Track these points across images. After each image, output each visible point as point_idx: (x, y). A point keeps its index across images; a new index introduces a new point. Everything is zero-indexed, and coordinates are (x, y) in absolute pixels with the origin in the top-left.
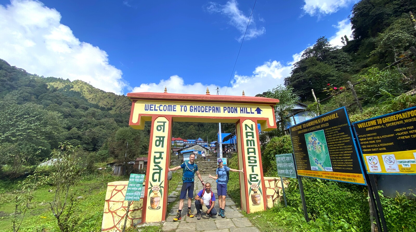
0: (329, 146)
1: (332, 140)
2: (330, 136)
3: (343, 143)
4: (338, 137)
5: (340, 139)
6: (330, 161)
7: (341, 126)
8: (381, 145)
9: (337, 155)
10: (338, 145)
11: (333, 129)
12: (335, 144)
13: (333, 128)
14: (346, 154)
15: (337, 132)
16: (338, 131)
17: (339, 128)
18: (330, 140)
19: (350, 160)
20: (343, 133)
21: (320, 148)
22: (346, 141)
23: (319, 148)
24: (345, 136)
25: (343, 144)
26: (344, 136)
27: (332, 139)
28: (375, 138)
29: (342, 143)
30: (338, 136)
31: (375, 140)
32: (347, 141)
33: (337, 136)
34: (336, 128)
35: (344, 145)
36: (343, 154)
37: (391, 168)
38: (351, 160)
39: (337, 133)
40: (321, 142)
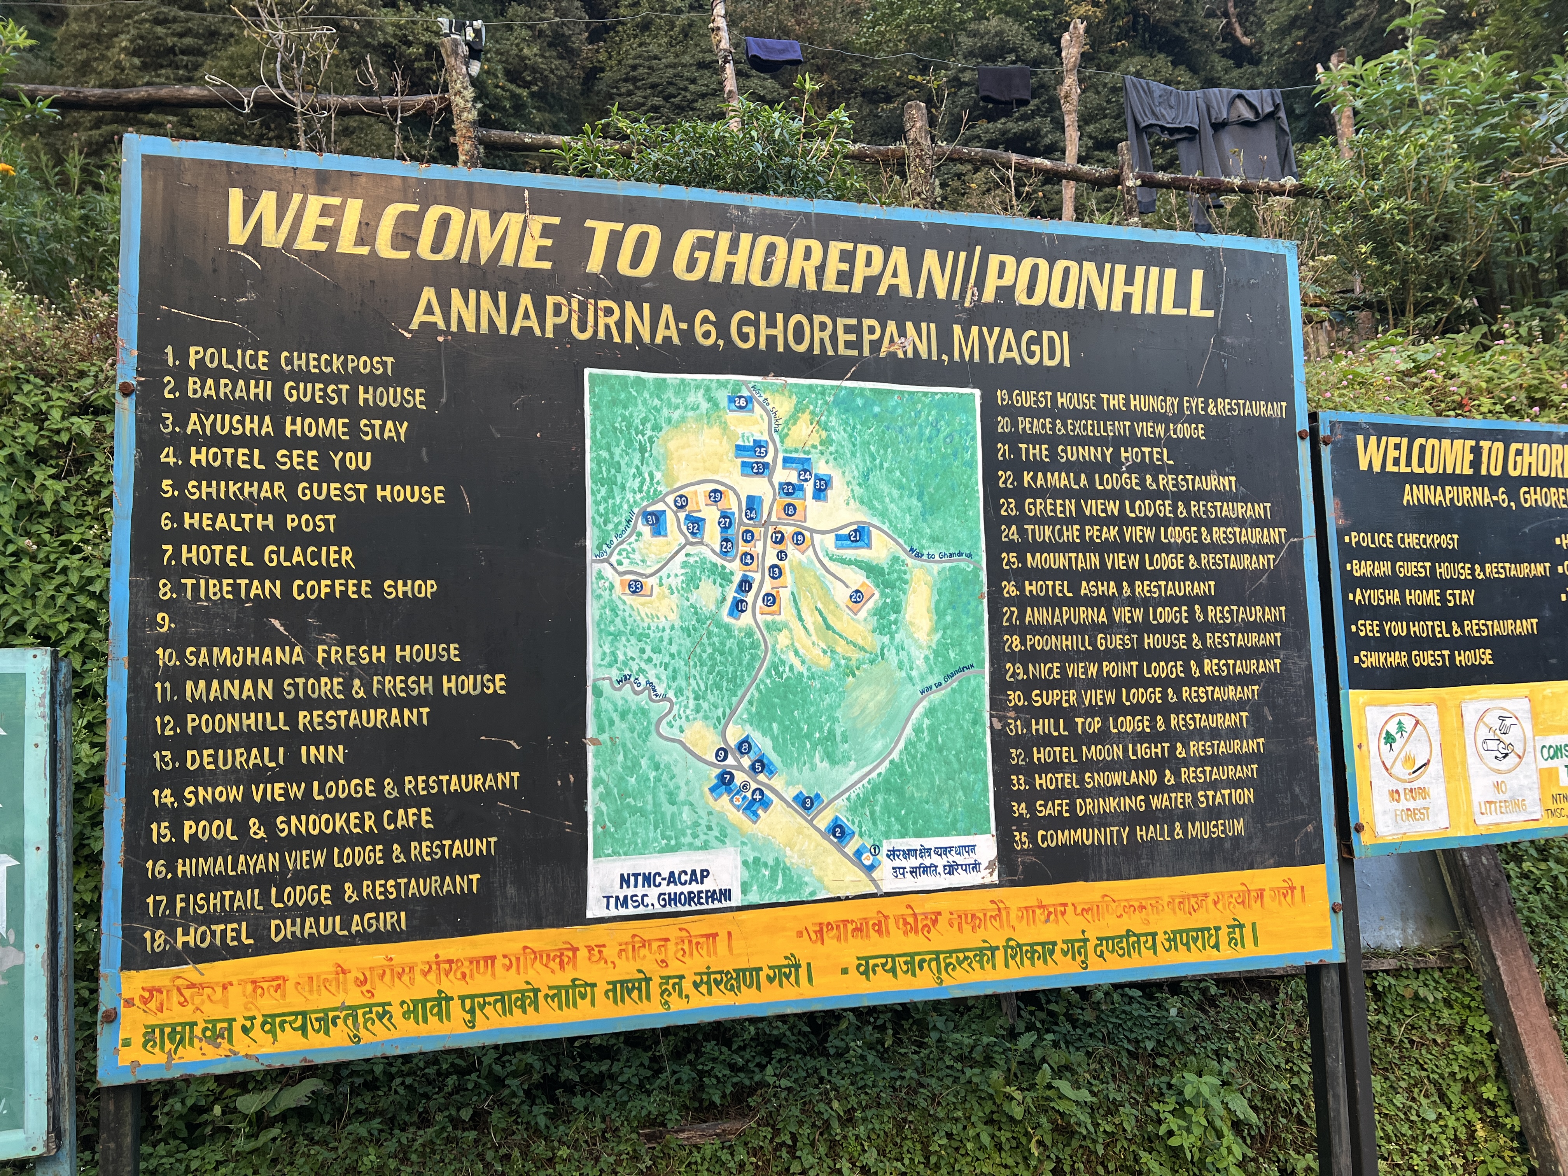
0: (1010, 589)
1: (1072, 533)
2: (1059, 480)
3: (1201, 575)
4: (1165, 509)
5: (1177, 534)
6: (979, 766)
7: (1220, 407)
8: (1472, 626)
9: (1093, 697)
10: (1142, 588)
11: (1115, 415)
12: (1101, 574)
13: (1116, 401)
14: (1205, 680)
15: (1160, 455)
16: (1173, 445)
17: (1193, 419)
18: (1041, 521)
19: (1236, 746)
20: (1228, 482)
21: (857, 597)
22: (1235, 563)
23: (842, 595)
24: (1240, 509)
25: (1200, 588)
26: (1226, 510)
27: (1069, 521)
28: (1444, 570)
29: (1186, 575)
30: (1162, 495)
31: (1443, 585)
32: (1247, 562)
33: (1146, 494)
34: (1157, 417)
35: (1205, 601)
36: (1177, 684)
37: (1502, 797)
38: (1251, 745)
39: (1157, 471)
40: (896, 533)
